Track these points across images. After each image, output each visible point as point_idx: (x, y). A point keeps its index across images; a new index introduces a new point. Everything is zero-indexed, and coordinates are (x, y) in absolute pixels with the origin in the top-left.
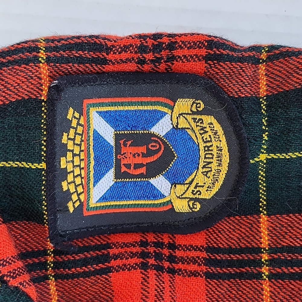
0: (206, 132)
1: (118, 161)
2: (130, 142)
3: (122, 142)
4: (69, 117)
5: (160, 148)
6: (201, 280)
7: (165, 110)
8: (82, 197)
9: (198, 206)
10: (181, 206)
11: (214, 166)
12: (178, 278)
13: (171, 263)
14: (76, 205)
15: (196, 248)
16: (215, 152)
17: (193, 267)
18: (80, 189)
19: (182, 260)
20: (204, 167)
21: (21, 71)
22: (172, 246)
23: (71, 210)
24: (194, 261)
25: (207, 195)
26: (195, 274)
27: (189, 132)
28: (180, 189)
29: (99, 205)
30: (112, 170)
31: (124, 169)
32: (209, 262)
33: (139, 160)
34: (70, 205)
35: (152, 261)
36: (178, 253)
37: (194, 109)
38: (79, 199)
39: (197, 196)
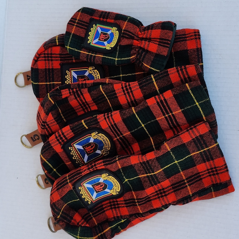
2: (96, 185)
3: (94, 186)
6: (125, 208)
7: (100, 177)
8: (91, 200)
12: (120, 209)
13: (118, 205)
14: (91, 202)
15: (122, 201)
17: (123, 205)
19: (120, 204)
22: (117, 201)
23: (90, 203)
24: (122, 204)
26: (123, 207)
30: (95, 192)
32: (125, 204)
35: (113, 207)
36: (119, 203)
39: (116, 191)
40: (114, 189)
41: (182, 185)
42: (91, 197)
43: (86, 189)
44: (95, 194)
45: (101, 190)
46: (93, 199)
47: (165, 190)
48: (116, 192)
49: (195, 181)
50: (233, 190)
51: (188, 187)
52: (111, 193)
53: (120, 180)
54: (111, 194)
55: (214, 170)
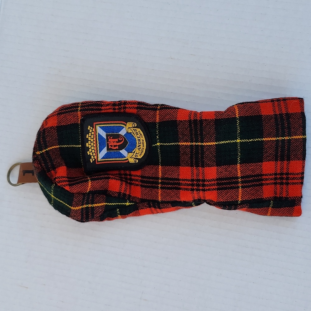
0: (138, 134)
1: (108, 144)
2: (112, 137)
3: (109, 137)
4: (89, 129)
5: (123, 140)
6: (139, 187)
7: (124, 126)
8: (95, 157)
9: (137, 161)
10: (132, 161)
11: (141, 146)
12: (132, 186)
14: (93, 160)
16: (141, 141)
18: (94, 154)
19: (134, 180)
20: (138, 147)
21: (72, 114)
23: (91, 162)
24: (137, 180)
25: (139, 157)
26: (137, 185)
27: (132, 134)
28: (131, 154)
29: (101, 160)
30: (106, 147)
31: (110, 147)
32: (142, 181)
33: (115, 144)
34: (91, 160)
36: (133, 178)
37: (134, 126)
38: (94, 158)
39: (136, 157)
40: (134, 152)
41: (232, 183)
42: (97, 153)
43: (96, 135)
44: (105, 151)
45: (115, 148)
46: (98, 158)
47: (205, 183)
48: (135, 160)
49: (253, 184)
50: (299, 213)
51: (240, 189)
52: (127, 159)
53: (150, 140)
54: (127, 161)
55: (285, 176)
